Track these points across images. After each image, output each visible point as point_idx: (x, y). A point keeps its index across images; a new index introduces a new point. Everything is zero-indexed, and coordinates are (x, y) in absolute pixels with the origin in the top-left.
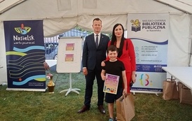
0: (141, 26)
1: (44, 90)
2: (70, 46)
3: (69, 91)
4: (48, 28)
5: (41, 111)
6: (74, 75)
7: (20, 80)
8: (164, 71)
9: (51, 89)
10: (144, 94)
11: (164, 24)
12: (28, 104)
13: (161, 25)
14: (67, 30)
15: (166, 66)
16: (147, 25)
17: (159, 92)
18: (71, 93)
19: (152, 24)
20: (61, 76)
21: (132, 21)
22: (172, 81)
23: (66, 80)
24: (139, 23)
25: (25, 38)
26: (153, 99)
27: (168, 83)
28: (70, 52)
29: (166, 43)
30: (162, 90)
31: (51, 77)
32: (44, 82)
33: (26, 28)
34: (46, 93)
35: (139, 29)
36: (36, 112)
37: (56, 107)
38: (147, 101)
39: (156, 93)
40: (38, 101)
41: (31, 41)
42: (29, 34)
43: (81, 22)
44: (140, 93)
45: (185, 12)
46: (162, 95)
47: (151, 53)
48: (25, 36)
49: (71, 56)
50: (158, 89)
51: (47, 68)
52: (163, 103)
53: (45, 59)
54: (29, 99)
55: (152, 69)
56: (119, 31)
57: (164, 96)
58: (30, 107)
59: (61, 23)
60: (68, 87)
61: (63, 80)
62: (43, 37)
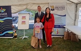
0: (55, 8)
1: (12, 37)
2: (24, 17)
3: (24, 37)
4: (13, 9)
5: (11, 47)
6: (26, 30)
7: (1, 33)
8: (64, 28)
9: (16, 37)
10: (56, 37)
11: (64, 7)
12: (5, 44)
13: (63, 8)
14: (22, 10)
15: (65, 25)
16: (57, 8)
17: (63, 37)
18: (25, 38)
19: (59, 7)
20: (20, 31)
21: (51, 6)
22: (68, 32)
23: (22, 33)
24: (54, 7)
25: (3, 14)
26: (60, 40)
27: (66, 33)
28: (24, 20)
29: (65, 16)
30: (64, 36)
31: (16, 32)
32: (12, 34)
33: (3, 9)
34: (13, 39)
35: (54, 10)
36: (9, 47)
37: (18, 45)
38: (58, 40)
39: (61, 37)
40: (9, 42)
41: (6, 15)
42: (5, 12)
43: (29, 6)
44: (54, 37)
45: (73, 2)
46: (64, 37)
47: (59, 20)
48: (3, 13)
49: (24, 22)
50: (62, 35)
51: (13, 27)
52: (64, 41)
53: (12, 23)
54: (5, 41)
55: (59, 27)
56: (48, 11)
57: (64, 38)
58: (6, 45)
59: (19, 7)
60: (23, 36)
61: (21, 33)
62: (11, 13)
